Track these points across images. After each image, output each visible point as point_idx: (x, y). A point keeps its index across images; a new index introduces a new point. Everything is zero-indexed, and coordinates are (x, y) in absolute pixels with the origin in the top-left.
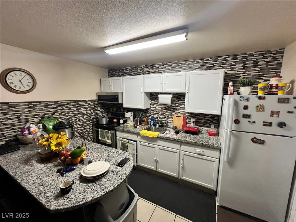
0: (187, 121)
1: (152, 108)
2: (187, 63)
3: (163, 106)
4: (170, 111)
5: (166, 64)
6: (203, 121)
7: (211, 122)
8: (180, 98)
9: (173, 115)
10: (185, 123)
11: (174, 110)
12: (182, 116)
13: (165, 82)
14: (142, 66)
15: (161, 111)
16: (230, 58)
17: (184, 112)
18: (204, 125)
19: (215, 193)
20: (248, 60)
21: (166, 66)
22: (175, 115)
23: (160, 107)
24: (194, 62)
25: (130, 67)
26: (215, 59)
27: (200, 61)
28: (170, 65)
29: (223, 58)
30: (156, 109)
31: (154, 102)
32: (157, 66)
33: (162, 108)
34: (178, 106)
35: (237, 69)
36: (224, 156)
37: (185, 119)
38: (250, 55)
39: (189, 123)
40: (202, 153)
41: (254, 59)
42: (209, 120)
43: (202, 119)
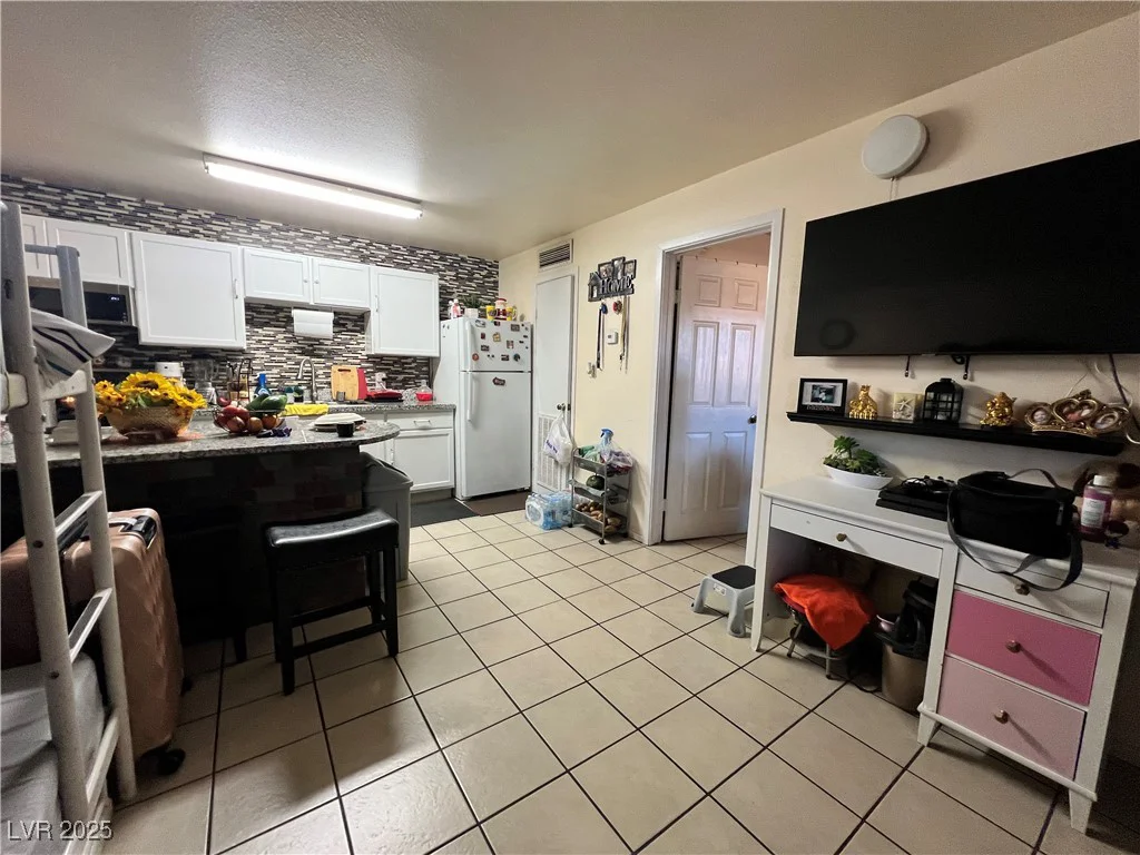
0: (367, 379)
1: (258, 349)
2: (355, 244)
3: (293, 344)
4: (319, 356)
5: (297, 230)
6: (401, 377)
7: (417, 377)
8: (344, 325)
9: (329, 368)
10: (363, 385)
11: (331, 354)
12: (354, 368)
13: (316, 279)
14: (201, 212)
15: (289, 359)
16: (436, 257)
17: (356, 358)
18: (405, 384)
19: (453, 491)
20: (461, 267)
21: (297, 237)
22: (335, 368)
23: (286, 346)
24: (370, 244)
25: (134, 199)
26: (412, 252)
27: (383, 247)
28: (307, 236)
29: (425, 252)
30: (272, 354)
31: (260, 331)
32: (264, 227)
33: (292, 350)
34: (339, 344)
35: (447, 278)
36: (463, 415)
37: (362, 374)
38: (463, 260)
39: (372, 385)
40: (428, 425)
41: (469, 266)
42: (412, 374)
43: (400, 373)
